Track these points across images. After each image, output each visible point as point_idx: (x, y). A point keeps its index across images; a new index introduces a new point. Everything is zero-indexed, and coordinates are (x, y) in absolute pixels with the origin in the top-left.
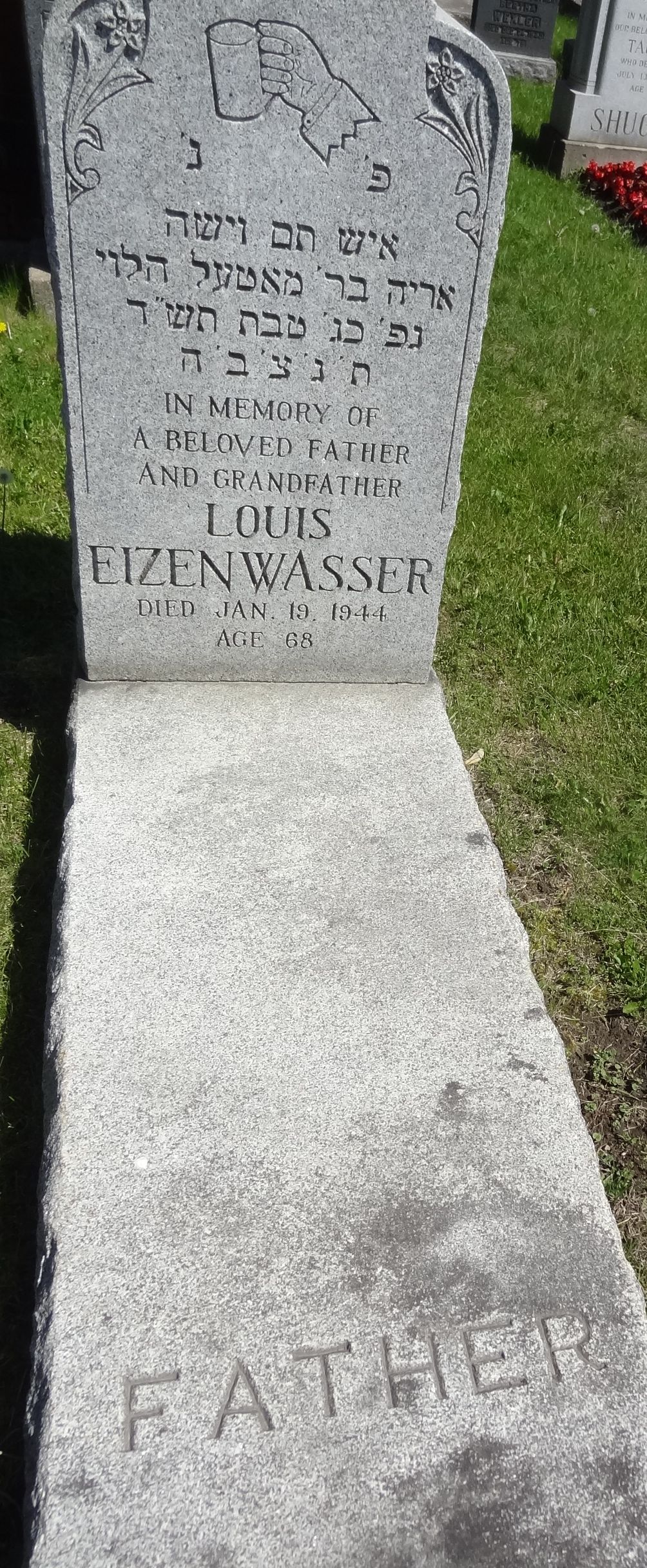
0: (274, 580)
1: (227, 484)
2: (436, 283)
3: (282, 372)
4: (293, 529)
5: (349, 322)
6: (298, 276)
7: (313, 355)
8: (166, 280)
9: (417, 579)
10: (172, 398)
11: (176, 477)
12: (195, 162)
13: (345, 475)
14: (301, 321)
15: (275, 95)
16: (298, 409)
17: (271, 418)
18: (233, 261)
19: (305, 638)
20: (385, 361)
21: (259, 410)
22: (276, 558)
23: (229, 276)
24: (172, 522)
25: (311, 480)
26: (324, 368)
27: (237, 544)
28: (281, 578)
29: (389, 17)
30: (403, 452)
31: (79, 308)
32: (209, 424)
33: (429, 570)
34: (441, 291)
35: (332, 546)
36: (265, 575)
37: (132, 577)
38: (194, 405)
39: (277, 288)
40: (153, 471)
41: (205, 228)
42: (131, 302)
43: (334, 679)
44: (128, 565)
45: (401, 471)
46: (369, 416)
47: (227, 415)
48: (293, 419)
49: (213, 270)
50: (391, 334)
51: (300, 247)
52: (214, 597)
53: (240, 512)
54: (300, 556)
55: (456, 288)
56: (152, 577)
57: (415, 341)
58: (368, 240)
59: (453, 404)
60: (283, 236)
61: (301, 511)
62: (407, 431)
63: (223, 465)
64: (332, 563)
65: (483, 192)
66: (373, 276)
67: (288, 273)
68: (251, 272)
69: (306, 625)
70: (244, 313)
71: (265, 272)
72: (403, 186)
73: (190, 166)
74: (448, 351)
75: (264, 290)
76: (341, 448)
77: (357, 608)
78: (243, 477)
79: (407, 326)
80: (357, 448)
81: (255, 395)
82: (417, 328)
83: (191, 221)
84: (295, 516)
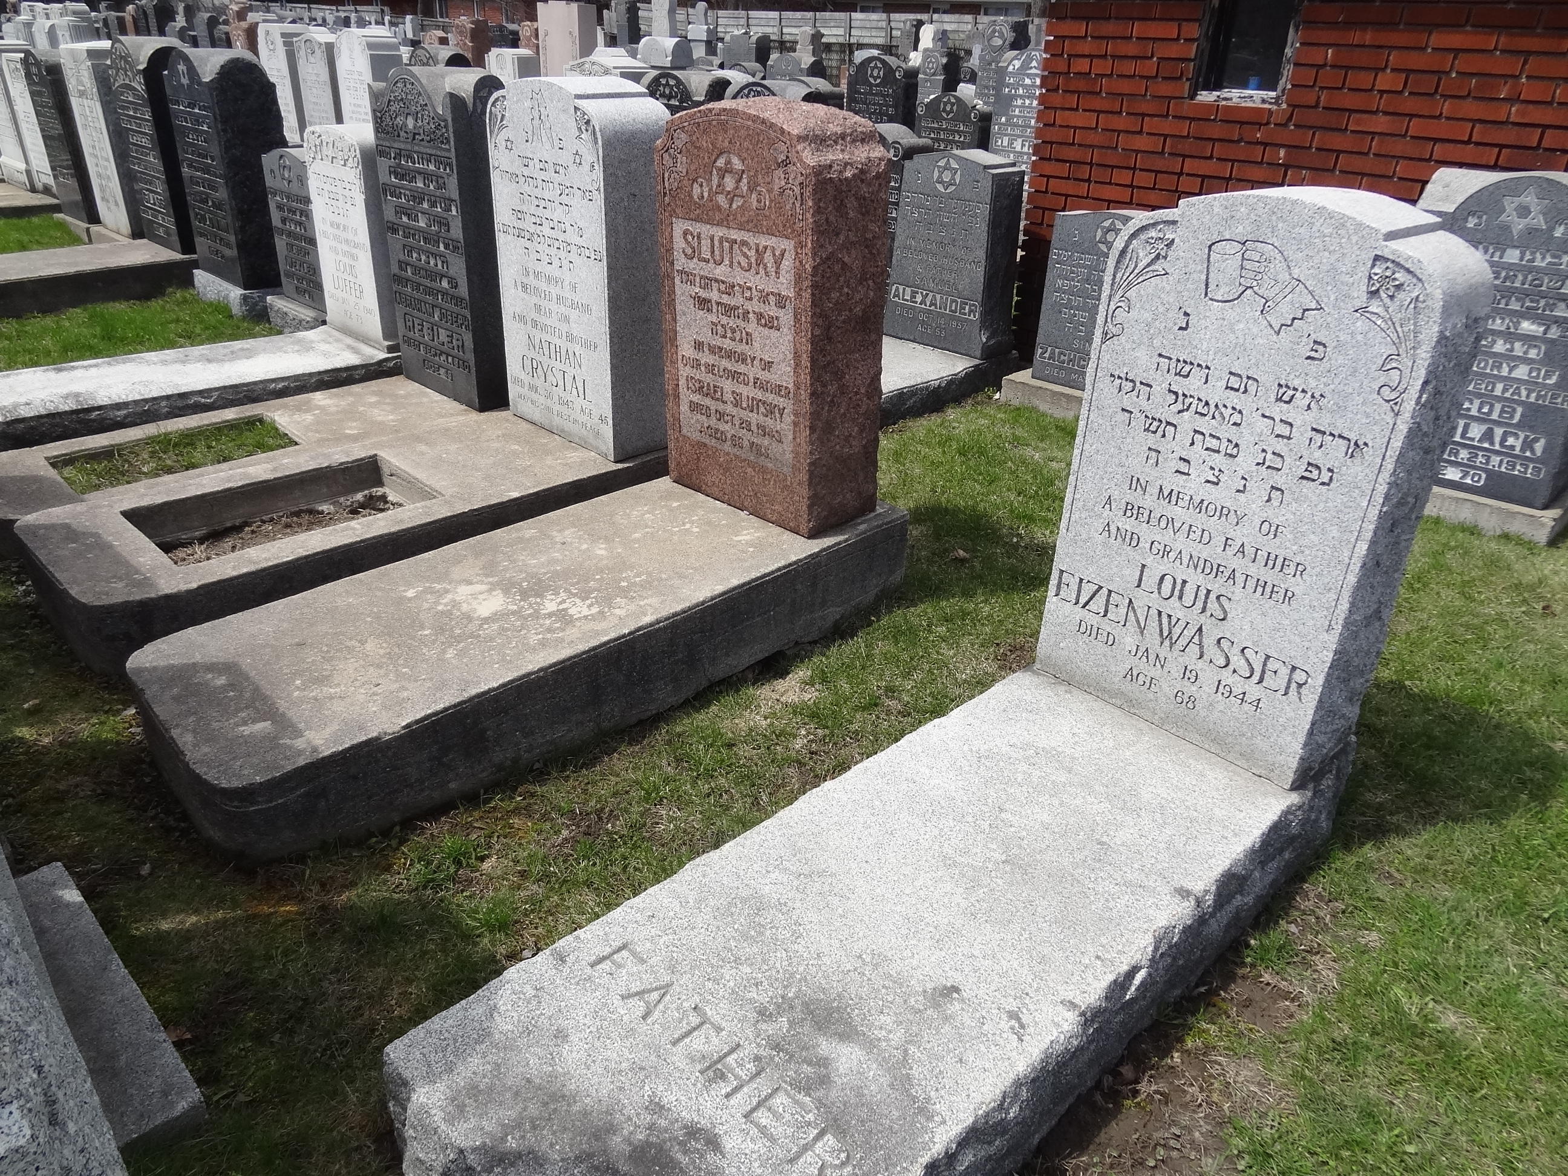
0: (1177, 640)
1: (1158, 553)
2: (1353, 437)
3: (1215, 480)
4: (1199, 604)
5: (1274, 453)
6: (1240, 412)
7: (1241, 473)
8: (1149, 399)
9: (1294, 686)
10: (1135, 479)
11: (1125, 537)
12: (1184, 326)
13: (1248, 573)
14: (1237, 446)
15: (1247, 288)
16: (1222, 511)
17: (1200, 512)
18: (1195, 394)
19: (1190, 700)
20: (1298, 490)
21: (1193, 504)
22: (1182, 624)
23: (1191, 404)
24: (1115, 570)
25: (1221, 569)
26: (1247, 484)
27: (1155, 602)
28: (1183, 642)
30: (1300, 569)
31: (1092, 408)
32: (1156, 506)
33: (1307, 682)
34: (1356, 444)
35: (1225, 630)
36: (1170, 634)
37: (1080, 601)
38: (1148, 489)
39: (1223, 418)
40: (1111, 528)
41: (1182, 369)
42: (1123, 410)
43: (1207, 746)
44: (1079, 591)
45: (1297, 585)
46: (1276, 531)
47: (1169, 502)
48: (1215, 517)
49: (1181, 398)
50: (1307, 470)
51: (1246, 392)
52: (1129, 639)
53: (1162, 577)
54: (1200, 629)
55: (1370, 445)
56: (1092, 606)
57: (1326, 480)
58: (1299, 395)
59: (1353, 540)
60: (1234, 382)
61: (1209, 592)
62: (1307, 552)
63: (1158, 538)
64: (1224, 644)
65: (1406, 372)
66: (1299, 422)
67: (1234, 408)
68: (1207, 404)
69: (1194, 689)
70: (1196, 431)
71: (1217, 405)
72: (1335, 359)
73: (1181, 328)
74: (1355, 495)
75: (1214, 418)
76: (1250, 551)
77: (1237, 691)
78: (1171, 551)
79: (1321, 466)
80: (1262, 555)
81: (1191, 492)
82: (1330, 470)
83: (1173, 364)
84: (1202, 593)
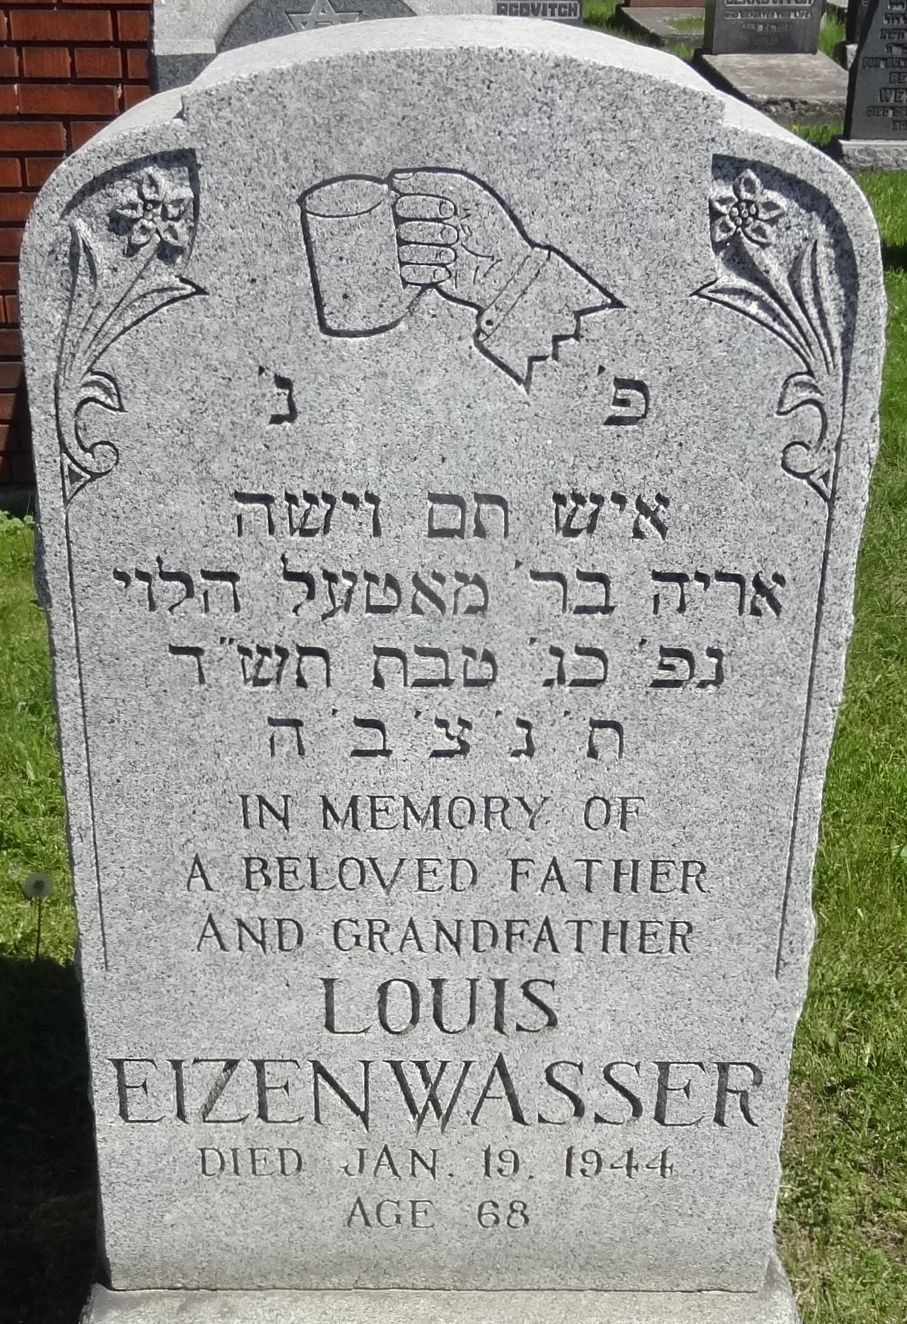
0: (451, 1107)
1: (357, 943)
2: (748, 570)
3: (455, 745)
4: (486, 1016)
5: (579, 651)
6: (479, 581)
7: (513, 713)
8: (237, 608)
9: (733, 1101)
10: (253, 802)
11: (264, 936)
12: (285, 411)
13: (581, 917)
14: (488, 657)
15: (425, 287)
16: (487, 807)
17: (436, 826)
18: (357, 567)
19: (513, 1211)
20: (651, 714)
21: (414, 813)
22: (455, 1069)
23: (350, 591)
24: (258, 1014)
25: (517, 929)
26: (534, 733)
27: (379, 1048)
28: (466, 1104)
29: (634, 134)
30: (694, 872)
31: (87, 667)
32: (322, 843)
33: (758, 1083)
34: (757, 583)
35: (561, 1045)
36: (433, 1099)
37: (187, 1109)
38: (293, 813)
39: (440, 605)
40: (221, 928)
41: (306, 515)
42: (175, 650)
43: (573, 1283)
44: (180, 1089)
45: (696, 908)
46: (624, 812)
47: (355, 825)
48: (479, 826)
49: (322, 584)
50: (662, 666)
51: (480, 532)
52: (339, 1140)
53: (383, 989)
54: (500, 1064)
55: (788, 576)
56: (222, 1109)
57: (709, 674)
58: (609, 508)
59: (792, 781)
60: (447, 515)
61: (500, 985)
62: (700, 834)
63: (348, 911)
64: (562, 1075)
65: (833, 405)
66: (622, 569)
67: (461, 577)
68: (391, 582)
69: (516, 1186)
70: (379, 652)
71: (416, 580)
72: (673, 410)
73: (277, 419)
74: (777, 688)
75: (416, 609)
76: (573, 870)
77: (614, 1153)
78: (387, 928)
79: (692, 649)
80: (603, 871)
81: (404, 788)
82: (712, 653)
83: (280, 507)
84: (487, 993)
